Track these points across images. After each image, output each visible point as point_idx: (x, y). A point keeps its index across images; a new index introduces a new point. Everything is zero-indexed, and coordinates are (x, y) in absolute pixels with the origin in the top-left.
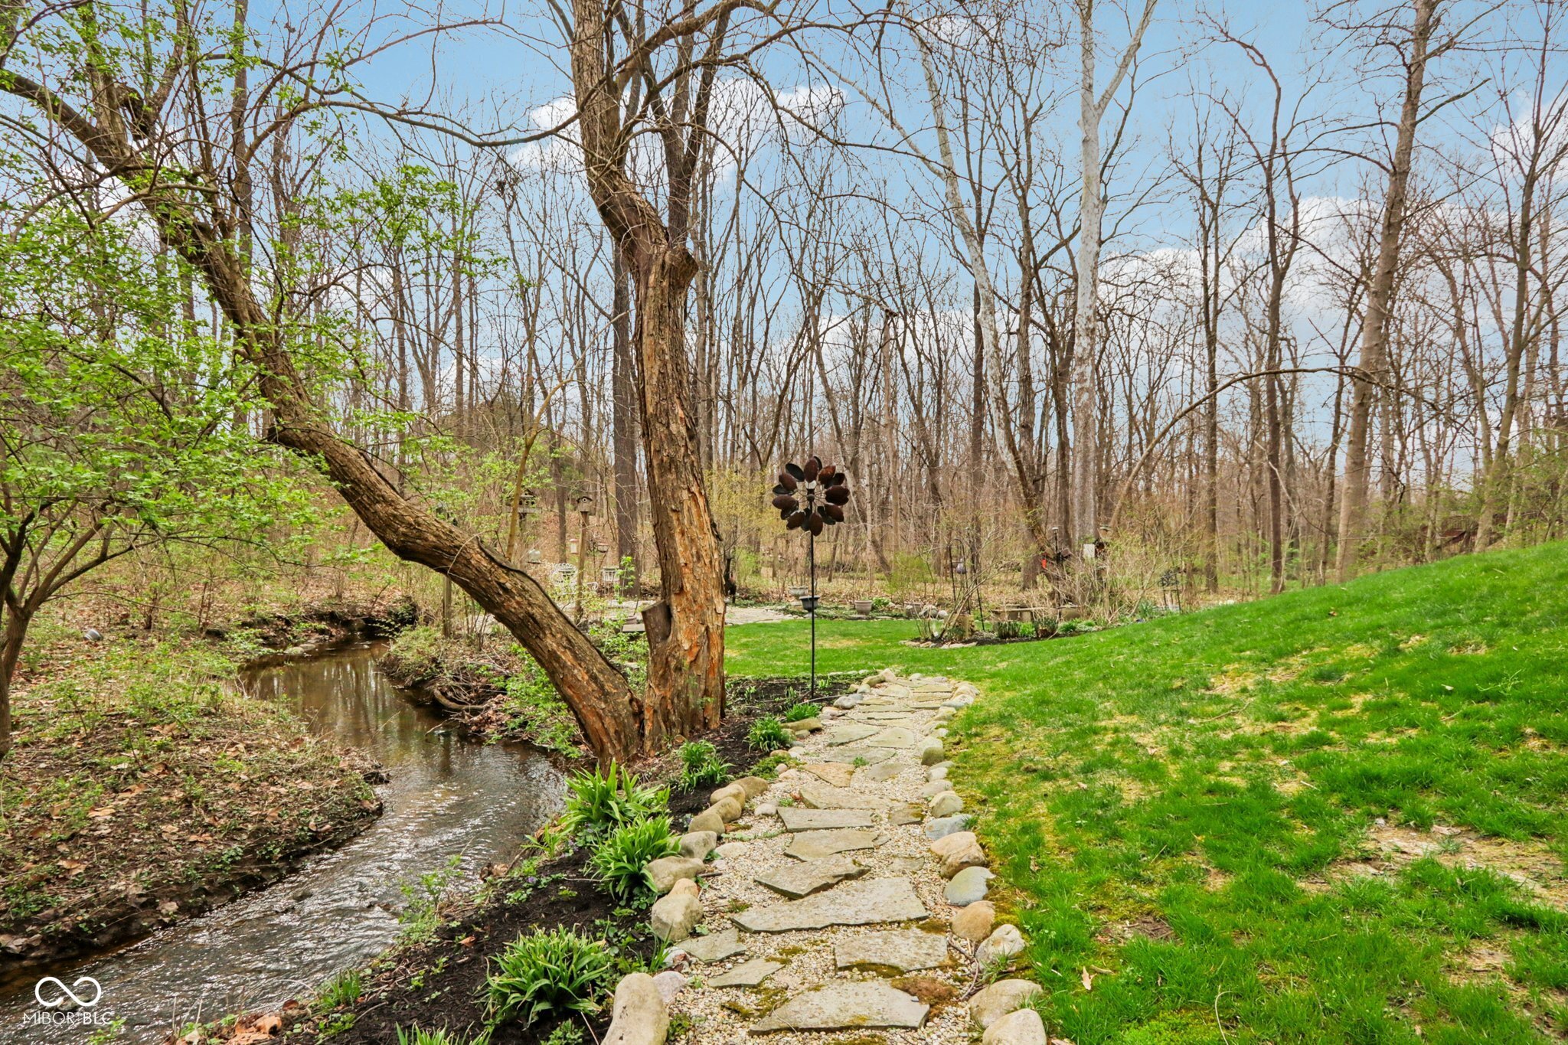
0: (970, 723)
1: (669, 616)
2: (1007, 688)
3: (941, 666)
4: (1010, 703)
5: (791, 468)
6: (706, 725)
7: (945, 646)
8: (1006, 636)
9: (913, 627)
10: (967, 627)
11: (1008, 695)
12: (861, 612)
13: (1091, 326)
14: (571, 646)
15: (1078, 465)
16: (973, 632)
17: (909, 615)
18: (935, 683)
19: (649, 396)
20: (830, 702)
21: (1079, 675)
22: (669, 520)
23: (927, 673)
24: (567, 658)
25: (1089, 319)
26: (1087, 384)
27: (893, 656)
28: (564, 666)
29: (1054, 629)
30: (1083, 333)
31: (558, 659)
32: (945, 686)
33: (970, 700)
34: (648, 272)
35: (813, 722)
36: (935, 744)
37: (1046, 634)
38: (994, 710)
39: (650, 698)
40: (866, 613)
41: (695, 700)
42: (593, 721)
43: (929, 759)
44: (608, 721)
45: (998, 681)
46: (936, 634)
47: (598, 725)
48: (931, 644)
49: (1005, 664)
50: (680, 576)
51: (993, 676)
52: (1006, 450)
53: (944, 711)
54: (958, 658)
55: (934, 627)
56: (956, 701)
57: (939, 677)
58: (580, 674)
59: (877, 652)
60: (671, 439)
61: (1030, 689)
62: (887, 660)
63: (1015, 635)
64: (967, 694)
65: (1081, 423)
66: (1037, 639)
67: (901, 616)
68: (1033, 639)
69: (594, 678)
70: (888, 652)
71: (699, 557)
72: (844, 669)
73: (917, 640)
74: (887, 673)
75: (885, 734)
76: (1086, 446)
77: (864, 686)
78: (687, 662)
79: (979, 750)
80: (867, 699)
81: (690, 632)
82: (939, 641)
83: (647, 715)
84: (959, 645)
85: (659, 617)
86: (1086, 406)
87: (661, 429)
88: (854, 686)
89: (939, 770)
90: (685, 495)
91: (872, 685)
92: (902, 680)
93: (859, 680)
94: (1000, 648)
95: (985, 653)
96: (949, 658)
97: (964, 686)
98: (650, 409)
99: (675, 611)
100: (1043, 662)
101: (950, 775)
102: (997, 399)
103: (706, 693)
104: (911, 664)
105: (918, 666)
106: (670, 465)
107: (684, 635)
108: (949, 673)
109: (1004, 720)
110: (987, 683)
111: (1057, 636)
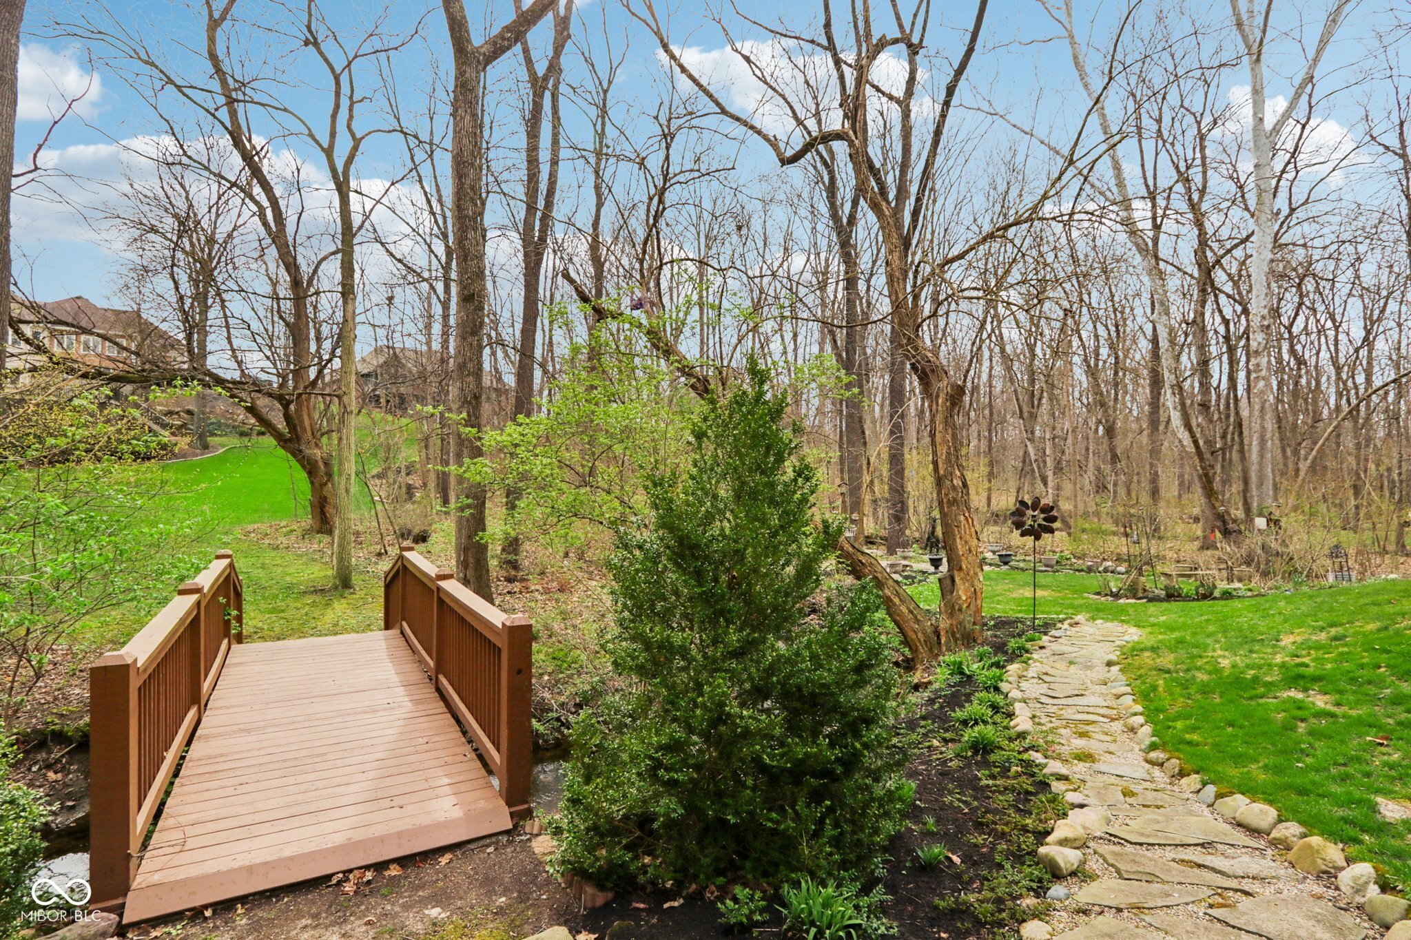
0: (1133, 649)
1: (953, 581)
2: (1161, 633)
3: (1118, 615)
4: (1160, 641)
5: (1023, 503)
6: (975, 641)
7: (1122, 601)
8: (1172, 595)
9: (1094, 581)
10: (1140, 587)
11: (1160, 637)
12: (1047, 566)
13: (1266, 323)
14: (898, 594)
15: (1255, 443)
16: (1145, 590)
17: (1090, 570)
18: (1113, 627)
19: (940, 465)
20: (1046, 634)
21: (1211, 628)
22: (953, 532)
23: (1107, 620)
24: (896, 600)
25: (1263, 317)
26: (1263, 373)
27: (1081, 606)
28: (895, 604)
29: (1212, 593)
30: (1258, 330)
31: (891, 601)
32: (1120, 629)
33: (1136, 638)
34: (938, 396)
35: (1040, 643)
36: (1113, 657)
37: (1205, 597)
38: (1149, 644)
39: (944, 624)
40: (1052, 567)
41: (969, 626)
42: (912, 635)
43: (1109, 664)
44: (920, 635)
45: (1156, 629)
46: (1114, 590)
47: (914, 637)
48: (1110, 599)
49: (1164, 618)
50: (960, 561)
51: (1153, 625)
52: (1182, 429)
53: (1118, 643)
54: (1131, 611)
55: (1112, 584)
56: (1127, 638)
57: (1116, 623)
58: (904, 609)
59: (1068, 602)
60: (954, 488)
61: (1176, 635)
62: (1078, 609)
63: (1179, 595)
64: (1133, 634)
65: (1257, 407)
66: (1198, 600)
67: (1082, 570)
68: (1194, 600)
69: (911, 612)
70: (1076, 603)
71: (970, 551)
72: (1047, 613)
73: (1098, 594)
74: (1078, 618)
75: (1083, 652)
76: (1263, 427)
77: (1066, 626)
78: (965, 606)
79: (1137, 661)
80: (1068, 633)
81: (966, 591)
82: (1116, 596)
83: (942, 633)
84: (1133, 601)
85: (948, 582)
86: (1262, 392)
87: (948, 483)
88: (1059, 625)
89: (1115, 669)
90: (962, 518)
91: (1071, 625)
92: (1090, 623)
93: (1061, 621)
94: (1165, 605)
95: (1153, 608)
96: (1123, 610)
97: (1133, 630)
98: (942, 472)
99: (957, 579)
100: (1192, 618)
101: (1121, 670)
102: (1172, 387)
103: (974, 624)
104: (1096, 612)
105: (1101, 614)
106: (953, 502)
107: (962, 592)
108: (1123, 621)
109: (1153, 649)
110: (1149, 630)
111: (1215, 598)
